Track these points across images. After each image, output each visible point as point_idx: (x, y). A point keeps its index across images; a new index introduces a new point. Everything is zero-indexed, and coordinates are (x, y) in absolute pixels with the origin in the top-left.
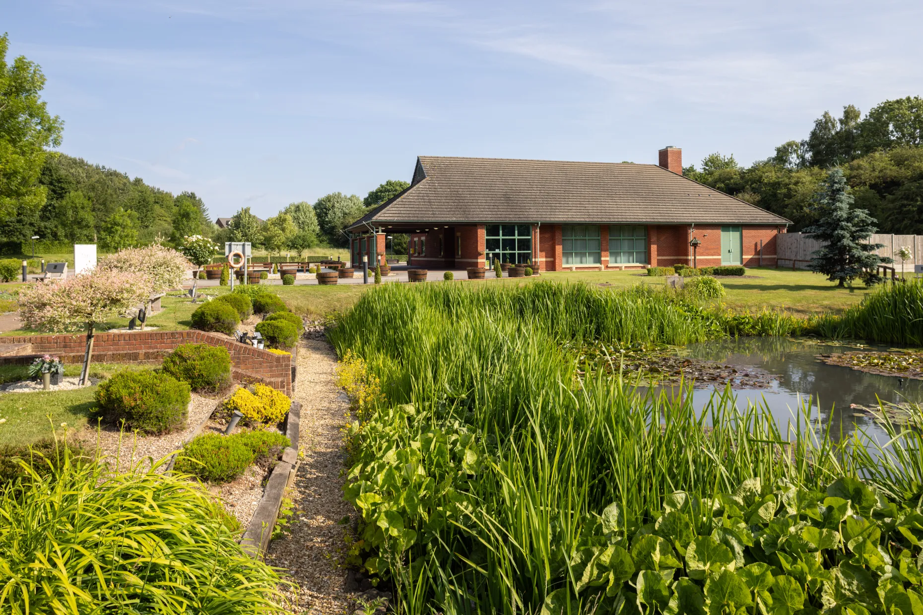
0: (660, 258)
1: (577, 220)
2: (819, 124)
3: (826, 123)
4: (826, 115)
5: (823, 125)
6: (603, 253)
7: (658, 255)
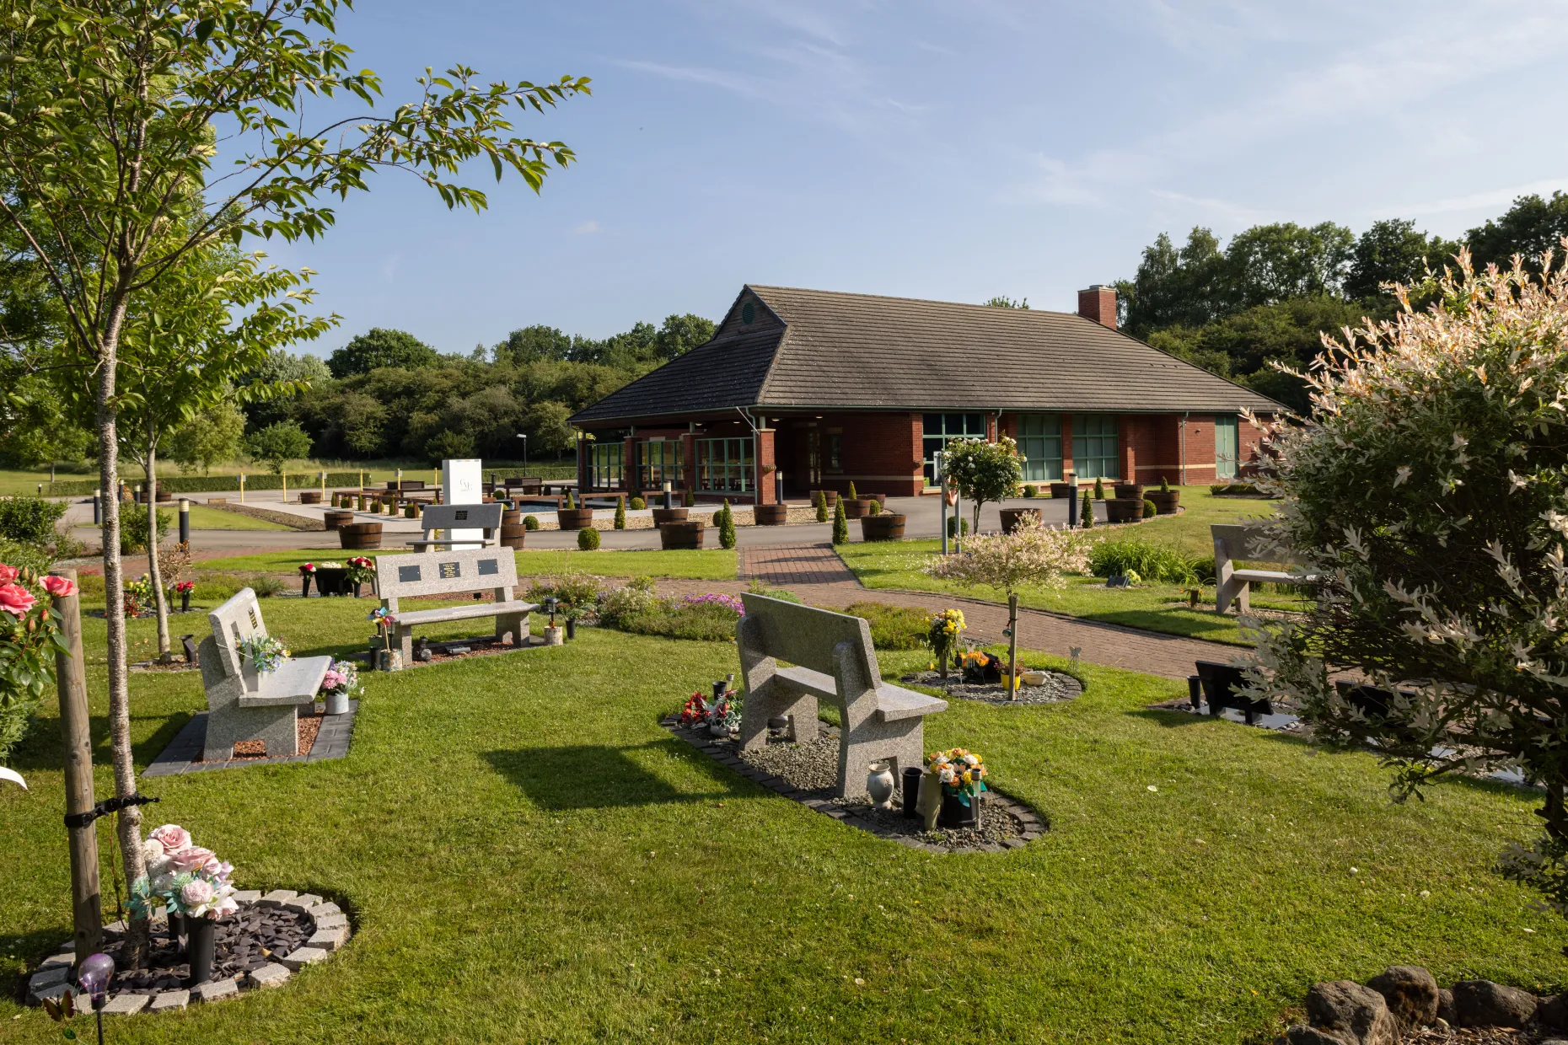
0: (1140, 468)
1: (1048, 405)
2: (1151, 256)
3: (1162, 253)
4: (1162, 241)
5: (1156, 257)
6: (1066, 462)
7: (1137, 464)
